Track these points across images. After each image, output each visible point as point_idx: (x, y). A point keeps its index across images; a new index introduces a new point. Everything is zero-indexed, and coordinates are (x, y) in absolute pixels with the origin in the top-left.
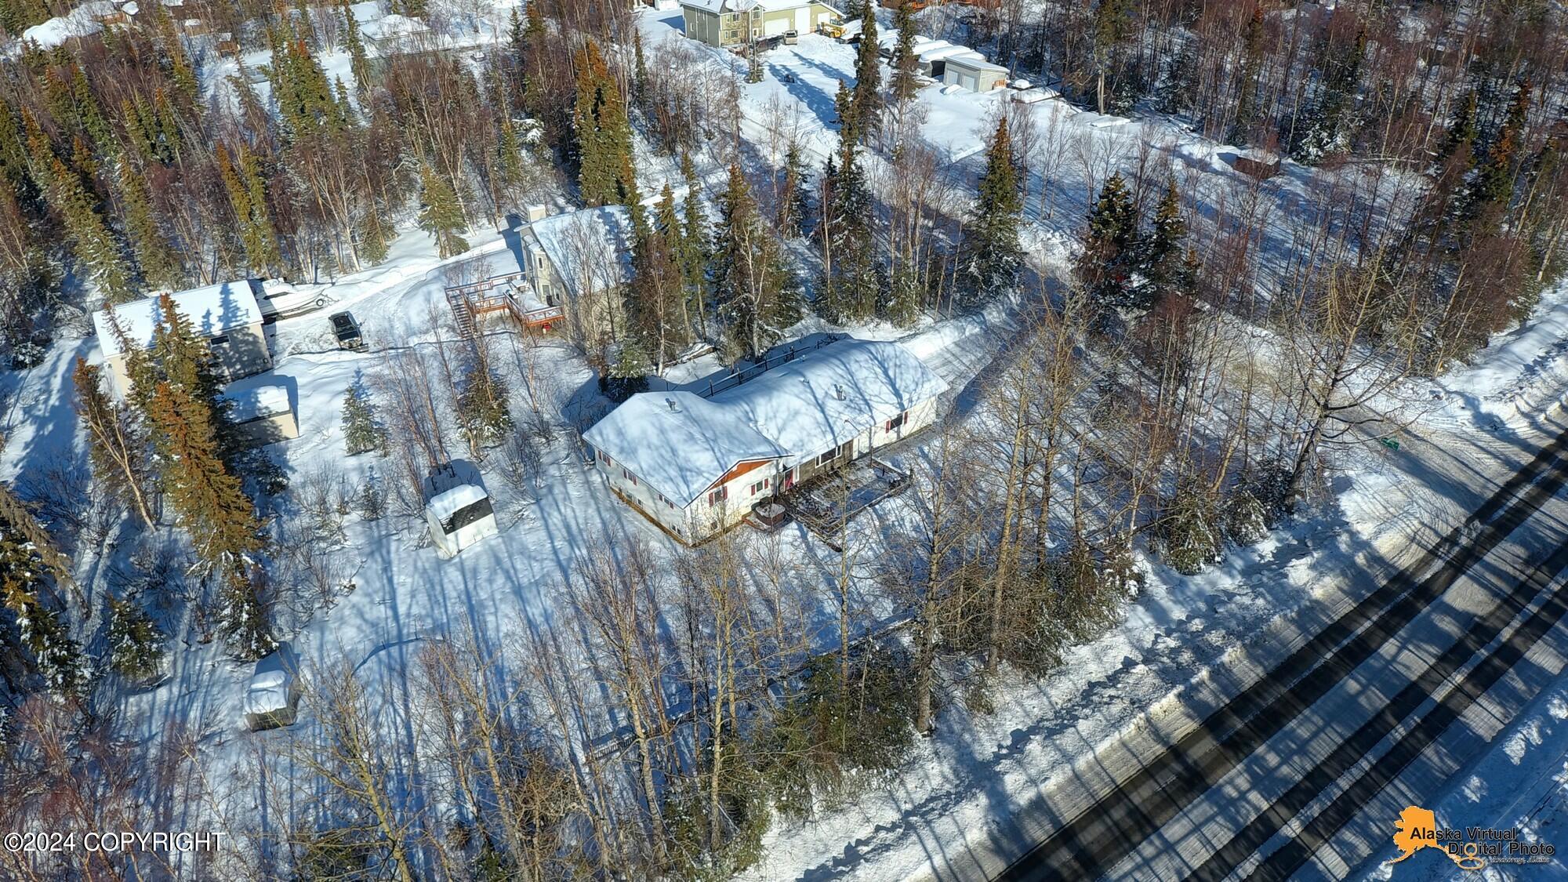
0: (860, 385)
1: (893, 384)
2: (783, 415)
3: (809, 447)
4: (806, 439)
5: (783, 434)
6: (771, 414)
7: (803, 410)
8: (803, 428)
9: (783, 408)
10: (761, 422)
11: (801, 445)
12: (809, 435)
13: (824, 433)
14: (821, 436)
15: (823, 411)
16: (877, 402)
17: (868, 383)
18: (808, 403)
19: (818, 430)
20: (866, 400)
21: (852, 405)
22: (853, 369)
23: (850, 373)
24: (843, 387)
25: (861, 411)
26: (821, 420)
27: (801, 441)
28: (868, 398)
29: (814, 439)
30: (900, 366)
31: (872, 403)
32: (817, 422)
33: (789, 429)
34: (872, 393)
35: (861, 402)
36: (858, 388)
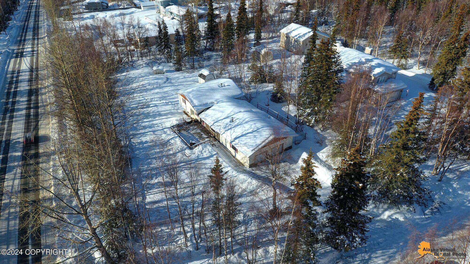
5: (212, 111)
10: (217, 105)
11: (207, 116)
15: (224, 118)
16: (231, 132)
17: (241, 128)
18: (228, 114)
19: (215, 119)
20: (231, 128)
21: (227, 125)
22: (249, 123)
23: (246, 122)
24: (238, 121)
25: (225, 128)
26: (220, 119)
27: (209, 115)
28: (232, 129)
29: (210, 119)
30: (255, 137)
31: (230, 131)
32: (218, 118)
33: (214, 111)
34: (235, 130)
35: (230, 127)
36: (238, 126)
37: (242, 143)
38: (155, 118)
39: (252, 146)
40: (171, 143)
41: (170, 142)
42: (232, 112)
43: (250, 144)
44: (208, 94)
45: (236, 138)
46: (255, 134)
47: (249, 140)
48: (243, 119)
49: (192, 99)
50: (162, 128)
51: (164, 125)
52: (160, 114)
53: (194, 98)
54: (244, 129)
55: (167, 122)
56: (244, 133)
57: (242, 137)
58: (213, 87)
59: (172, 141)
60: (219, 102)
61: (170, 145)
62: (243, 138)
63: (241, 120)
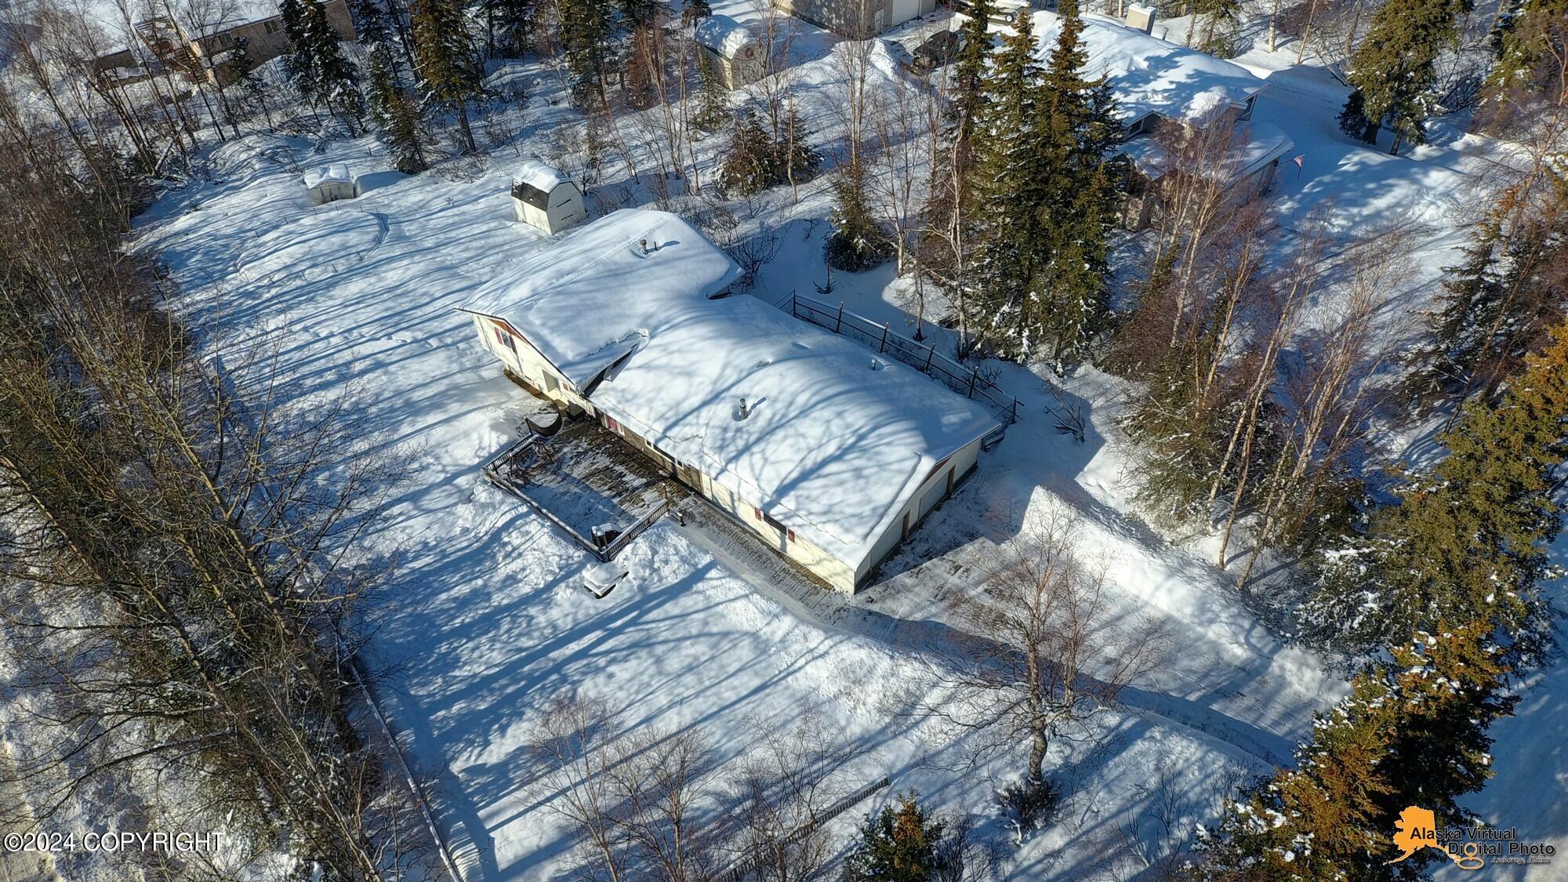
0: (780, 434)
1: (805, 476)
2: (677, 360)
3: (629, 409)
4: (641, 400)
5: (641, 371)
6: (675, 347)
7: (697, 380)
8: (659, 390)
9: (694, 357)
10: (655, 342)
11: (626, 397)
12: (650, 401)
13: (662, 417)
14: (653, 415)
15: (705, 404)
16: (752, 466)
17: (790, 441)
18: (715, 382)
19: (663, 409)
20: (747, 448)
21: (729, 435)
22: (816, 414)
23: (804, 412)
24: (766, 412)
25: (721, 448)
26: (686, 407)
27: (635, 396)
28: (755, 449)
29: (645, 410)
30: (860, 477)
31: (745, 460)
32: (678, 404)
33: (651, 375)
34: (768, 452)
35: (741, 443)
36: (772, 432)
37: (815, 508)
38: (395, 426)
39: (859, 516)
40: (509, 548)
41: (506, 544)
42: (728, 371)
43: (849, 511)
44: (601, 297)
45: (783, 491)
46: (857, 463)
47: (838, 495)
48: (785, 397)
49: (545, 332)
50: (442, 476)
51: (446, 460)
52: (408, 404)
53: (553, 329)
54: (802, 443)
55: (453, 439)
56: (809, 464)
57: (806, 484)
58: (615, 263)
59: (514, 538)
60: (656, 328)
61: (507, 555)
62: (813, 486)
63: (779, 406)
